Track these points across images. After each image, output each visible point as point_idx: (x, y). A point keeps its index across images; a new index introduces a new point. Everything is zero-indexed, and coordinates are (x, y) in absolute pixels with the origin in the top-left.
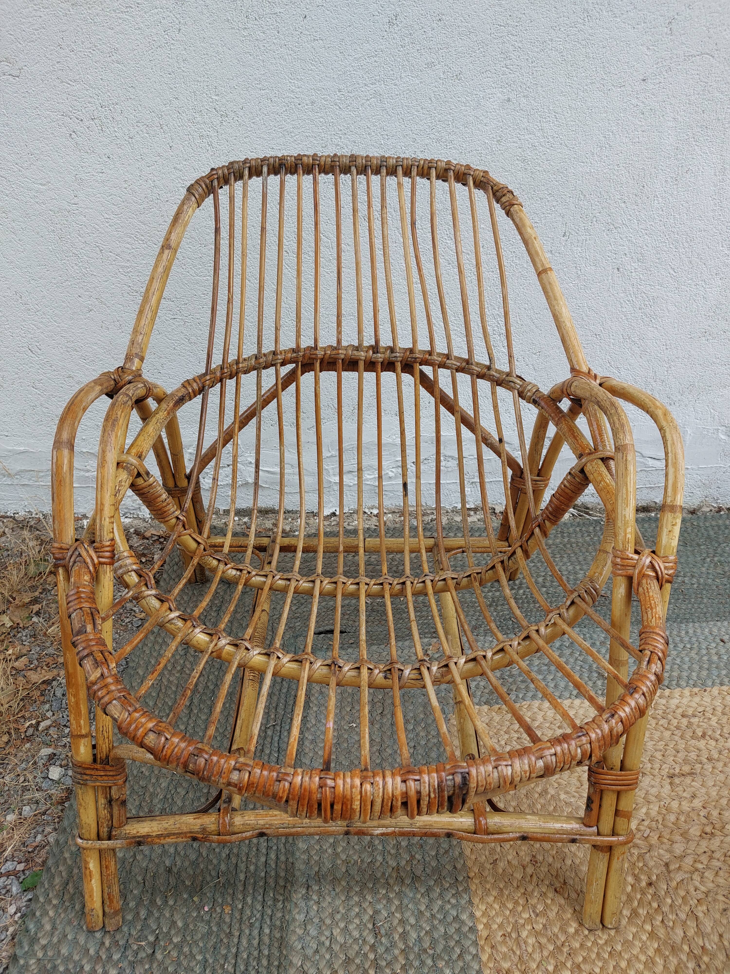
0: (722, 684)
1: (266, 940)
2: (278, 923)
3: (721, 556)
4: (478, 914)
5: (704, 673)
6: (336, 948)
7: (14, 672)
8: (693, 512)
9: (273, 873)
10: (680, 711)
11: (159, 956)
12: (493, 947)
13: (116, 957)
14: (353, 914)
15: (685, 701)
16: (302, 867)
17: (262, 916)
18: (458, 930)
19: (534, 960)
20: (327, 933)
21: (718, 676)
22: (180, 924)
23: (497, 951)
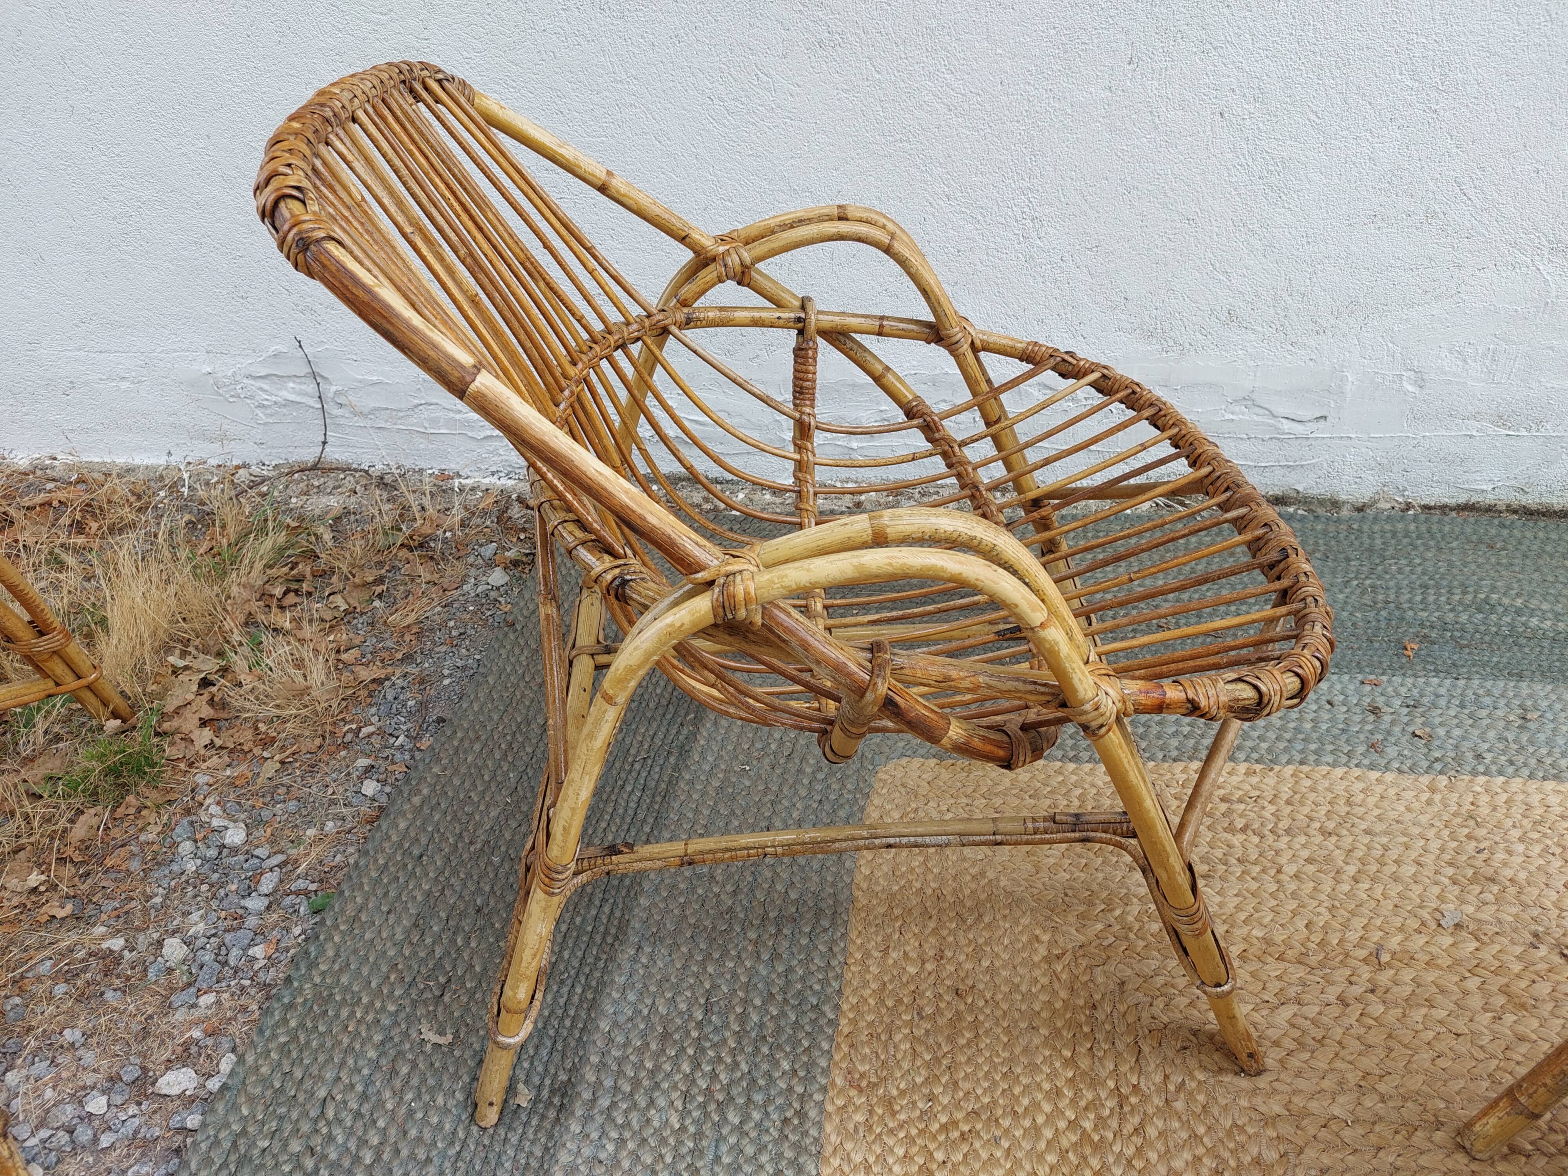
0: (1302, 763)
1: (576, 999)
2: (594, 983)
3: (1379, 577)
4: (845, 1007)
5: (1282, 745)
6: (655, 1019)
7: (341, 666)
8: (1360, 510)
9: (602, 929)
10: (1222, 792)
11: (447, 998)
12: (852, 1046)
13: (397, 993)
14: (685, 985)
15: (1234, 780)
16: (637, 926)
17: (577, 974)
18: (814, 1022)
19: (900, 1068)
20: (649, 1001)
21: (1301, 752)
22: (478, 969)
23: (857, 1050)
